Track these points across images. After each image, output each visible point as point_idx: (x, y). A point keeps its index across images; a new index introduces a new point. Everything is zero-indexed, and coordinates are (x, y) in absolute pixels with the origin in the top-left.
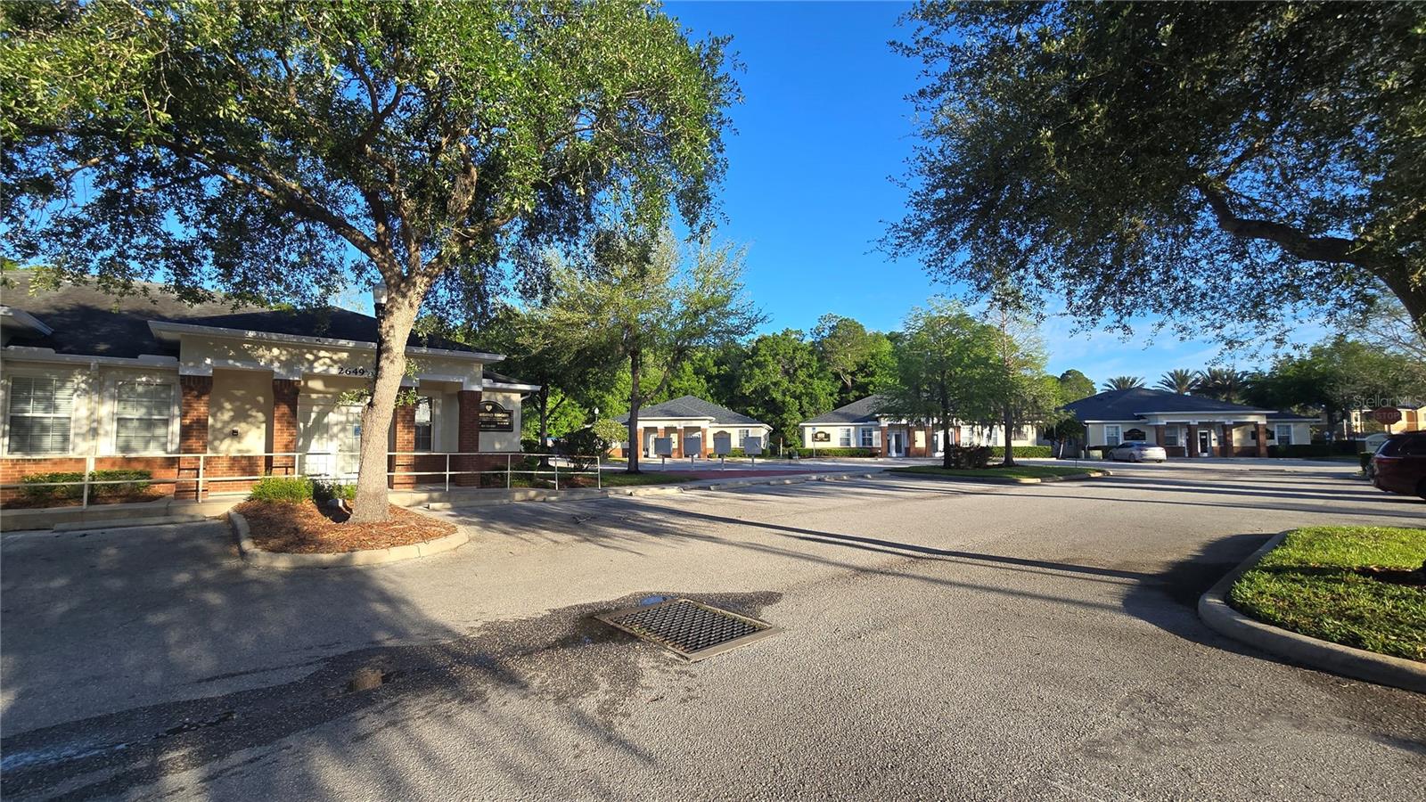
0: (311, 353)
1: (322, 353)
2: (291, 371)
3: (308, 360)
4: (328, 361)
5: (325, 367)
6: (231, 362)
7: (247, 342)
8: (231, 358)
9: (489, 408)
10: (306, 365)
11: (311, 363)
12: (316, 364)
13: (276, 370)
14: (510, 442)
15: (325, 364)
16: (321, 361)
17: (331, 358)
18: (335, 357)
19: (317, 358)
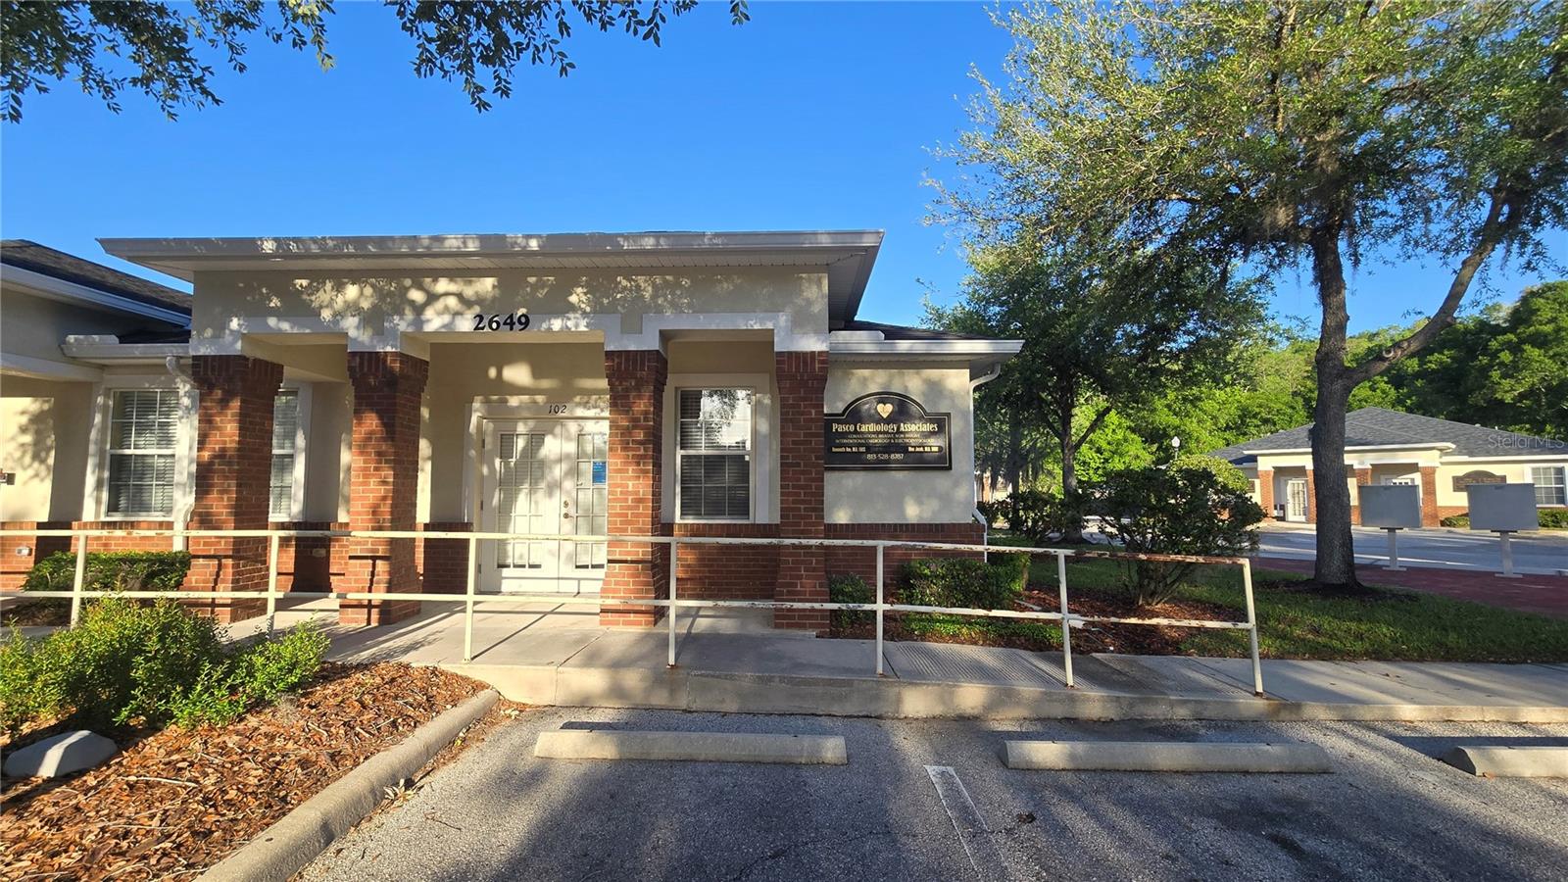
0: (420, 287)
1: (443, 285)
2: (380, 333)
3: (412, 303)
4: (452, 302)
5: (446, 319)
6: (272, 321)
7: (302, 275)
8: (274, 312)
9: (885, 410)
10: (409, 315)
11: (419, 310)
12: (429, 313)
13: (352, 333)
14: (946, 499)
15: (446, 309)
16: (439, 305)
17: (460, 296)
18: (469, 292)
19: (432, 298)
